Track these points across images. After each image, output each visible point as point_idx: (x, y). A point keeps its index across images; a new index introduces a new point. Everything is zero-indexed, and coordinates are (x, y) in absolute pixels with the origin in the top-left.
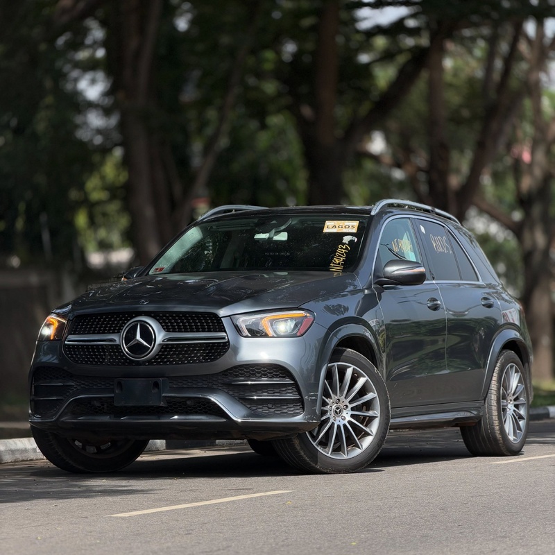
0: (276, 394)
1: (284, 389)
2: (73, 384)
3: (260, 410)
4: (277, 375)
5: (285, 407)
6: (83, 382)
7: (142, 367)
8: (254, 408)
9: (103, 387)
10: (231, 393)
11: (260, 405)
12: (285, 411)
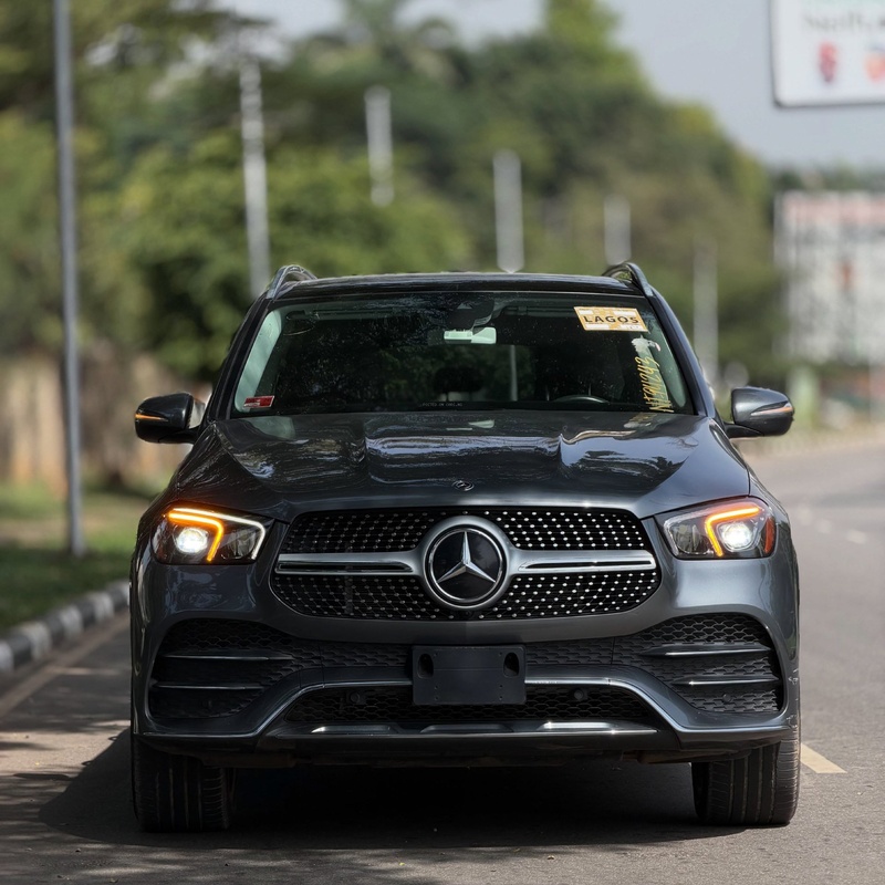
0: (737, 674)
1: (751, 663)
2: (290, 658)
3: (710, 708)
4: (739, 636)
5: (751, 700)
6: (316, 654)
7: (469, 623)
8: (700, 704)
9: (368, 664)
10: (657, 674)
11: (709, 697)
12: (751, 707)
